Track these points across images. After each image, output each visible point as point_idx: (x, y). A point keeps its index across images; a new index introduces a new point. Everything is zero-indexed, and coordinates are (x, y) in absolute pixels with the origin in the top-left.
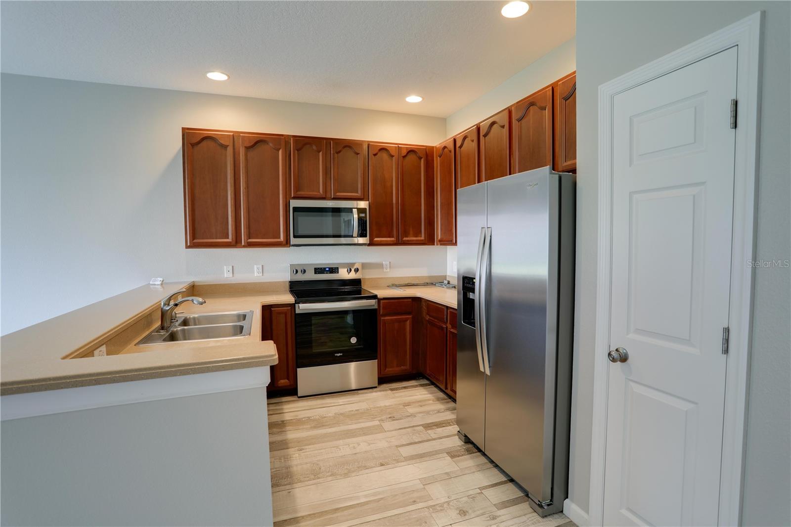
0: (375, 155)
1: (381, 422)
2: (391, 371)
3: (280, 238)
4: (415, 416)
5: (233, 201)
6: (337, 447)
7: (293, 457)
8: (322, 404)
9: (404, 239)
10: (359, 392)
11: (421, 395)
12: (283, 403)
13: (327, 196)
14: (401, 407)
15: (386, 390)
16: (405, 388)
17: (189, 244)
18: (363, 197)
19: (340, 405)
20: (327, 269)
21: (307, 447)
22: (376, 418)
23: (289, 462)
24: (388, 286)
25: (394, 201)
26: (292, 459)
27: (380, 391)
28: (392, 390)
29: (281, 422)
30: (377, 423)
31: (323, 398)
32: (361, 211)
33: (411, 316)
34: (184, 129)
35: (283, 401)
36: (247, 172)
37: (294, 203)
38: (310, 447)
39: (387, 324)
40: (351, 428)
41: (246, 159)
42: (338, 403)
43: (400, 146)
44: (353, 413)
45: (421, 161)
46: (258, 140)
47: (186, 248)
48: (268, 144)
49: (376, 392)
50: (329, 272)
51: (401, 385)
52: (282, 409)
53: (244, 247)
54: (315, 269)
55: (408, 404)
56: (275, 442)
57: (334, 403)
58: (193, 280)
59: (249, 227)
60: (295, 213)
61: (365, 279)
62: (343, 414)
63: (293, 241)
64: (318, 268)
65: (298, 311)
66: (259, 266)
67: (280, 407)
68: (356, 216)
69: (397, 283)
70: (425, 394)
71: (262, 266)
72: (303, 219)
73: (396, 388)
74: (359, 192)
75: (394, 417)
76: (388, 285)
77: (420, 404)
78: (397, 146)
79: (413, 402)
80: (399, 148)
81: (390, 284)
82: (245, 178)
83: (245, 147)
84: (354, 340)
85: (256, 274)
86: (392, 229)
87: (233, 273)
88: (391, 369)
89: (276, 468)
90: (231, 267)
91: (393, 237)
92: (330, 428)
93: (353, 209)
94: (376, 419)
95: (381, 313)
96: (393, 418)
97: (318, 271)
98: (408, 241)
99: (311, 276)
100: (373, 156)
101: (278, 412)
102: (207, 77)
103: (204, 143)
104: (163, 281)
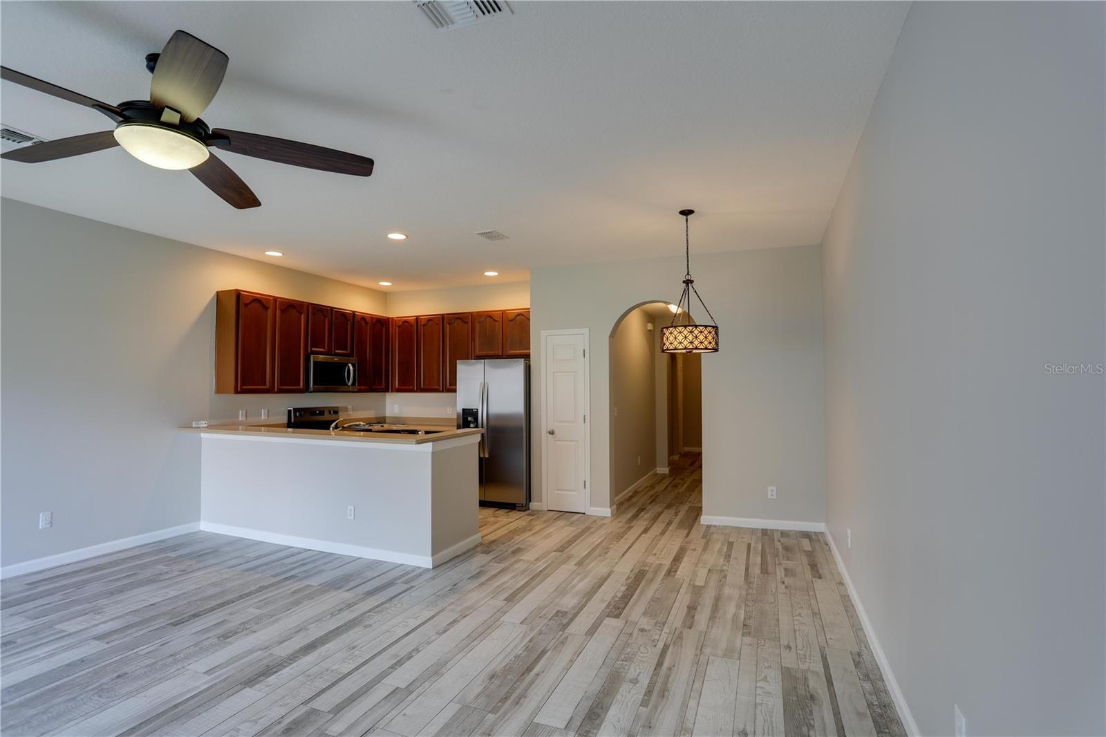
0: (358, 322)
3: (300, 385)
5: (270, 354)
13: (330, 352)
17: (239, 390)
18: (351, 354)
25: (368, 358)
36: (280, 331)
41: (280, 320)
46: (289, 305)
48: (295, 308)
59: (280, 376)
63: (312, 388)
66: (265, 410)
71: (268, 410)
78: (371, 316)
82: (279, 335)
85: (263, 417)
87: (246, 416)
90: (245, 411)
91: (367, 386)
93: (349, 364)
103: (253, 304)
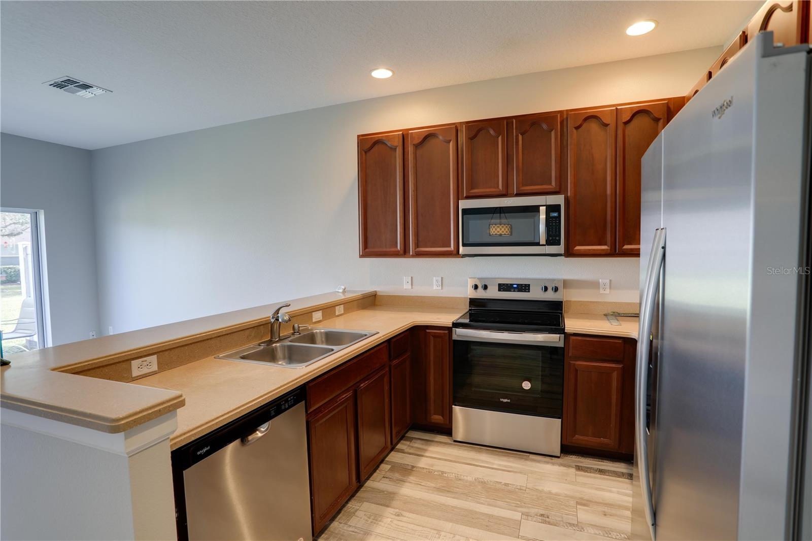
0: (577, 128)
1: (524, 517)
2: (580, 439)
3: (450, 246)
4: (582, 529)
5: (401, 207)
6: (439, 531)
7: (382, 522)
8: (473, 459)
9: (626, 247)
10: (532, 456)
11: (618, 493)
12: (433, 443)
13: (509, 193)
14: (573, 503)
15: (568, 466)
16: (601, 472)
17: (362, 254)
18: (558, 190)
19: (493, 468)
20: (515, 286)
21: (407, 514)
22: (521, 507)
23: (375, 525)
24: (606, 315)
25: (609, 192)
26: (380, 523)
27: (561, 465)
28: (579, 468)
29: (410, 467)
30: (517, 516)
31: (479, 451)
32: (551, 209)
33: (620, 366)
34: (358, 136)
35: (436, 440)
36: (416, 173)
37: (464, 204)
38: (411, 515)
39: (579, 371)
40: (478, 510)
41: (415, 158)
42: (493, 464)
43: (618, 107)
44: (498, 486)
45: (658, 124)
46: (426, 134)
47: (360, 257)
48: (437, 137)
49: (553, 464)
50: (516, 290)
51: (598, 465)
52: (425, 450)
53: (413, 256)
54: (500, 285)
55: (583, 502)
56: (383, 492)
57: (487, 462)
58: (375, 290)
59: (417, 235)
60: (465, 216)
61: (570, 301)
62: (485, 483)
63: (462, 250)
64: (504, 284)
65: (455, 337)
66: (437, 278)
67: (425, 447)
68: (543, 216)
69: (621, 311)
70: (626, 495)
71: (442, 278)
72: (475, 223)
73: (588, 468)
74: (553, 183)
75: (548, 517)
76: (606, 312)
77: (606, 509)
78: (614, 108)
79: (596, 502)
80: (617, 111)
81: (610, 312)
82: (414, 179)
83: (414, 144)
84: (527, 385)
85: (435, 287)
86: (605, 233)
87: (412, 285)
88: (581, 437)
89: (356, 527)
90: (410, 278)
91: (605, 244)
92: (454, 498)
93: (541, 208)
94: (520, 509)
95: (570, 355)
96: (544, 519)
97: (503, 287)
98: (631, 250)
99: (493, 293)
100: (575, 131)
101: (419, 453)
102: (371, 76)
103: (376, 148)
104: (345, 289)
